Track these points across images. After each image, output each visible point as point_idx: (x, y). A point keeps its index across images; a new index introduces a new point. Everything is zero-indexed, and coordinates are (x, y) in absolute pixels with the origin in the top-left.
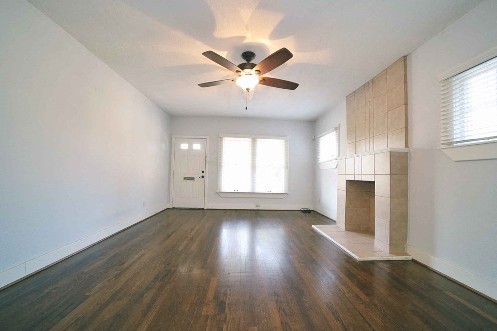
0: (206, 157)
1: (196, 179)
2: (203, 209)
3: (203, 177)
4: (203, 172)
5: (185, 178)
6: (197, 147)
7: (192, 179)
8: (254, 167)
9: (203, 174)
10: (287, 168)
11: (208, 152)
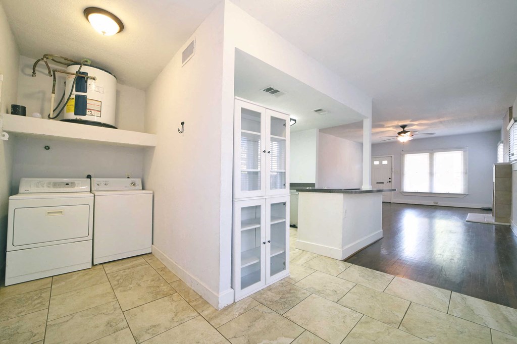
0: (392, 169)
1: (385, 184)
2: (390, 203)
3: (390, 182)
4: (390, 179)
5: (377, 183)
6: (385, 162)
7: (383, 183)
8: (431, 174)
9: (390, 180)
10: (465, 173)
11: (393, 165)
